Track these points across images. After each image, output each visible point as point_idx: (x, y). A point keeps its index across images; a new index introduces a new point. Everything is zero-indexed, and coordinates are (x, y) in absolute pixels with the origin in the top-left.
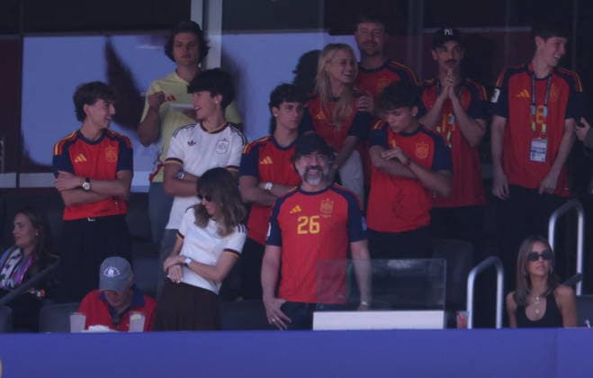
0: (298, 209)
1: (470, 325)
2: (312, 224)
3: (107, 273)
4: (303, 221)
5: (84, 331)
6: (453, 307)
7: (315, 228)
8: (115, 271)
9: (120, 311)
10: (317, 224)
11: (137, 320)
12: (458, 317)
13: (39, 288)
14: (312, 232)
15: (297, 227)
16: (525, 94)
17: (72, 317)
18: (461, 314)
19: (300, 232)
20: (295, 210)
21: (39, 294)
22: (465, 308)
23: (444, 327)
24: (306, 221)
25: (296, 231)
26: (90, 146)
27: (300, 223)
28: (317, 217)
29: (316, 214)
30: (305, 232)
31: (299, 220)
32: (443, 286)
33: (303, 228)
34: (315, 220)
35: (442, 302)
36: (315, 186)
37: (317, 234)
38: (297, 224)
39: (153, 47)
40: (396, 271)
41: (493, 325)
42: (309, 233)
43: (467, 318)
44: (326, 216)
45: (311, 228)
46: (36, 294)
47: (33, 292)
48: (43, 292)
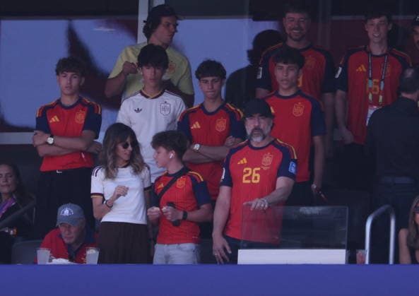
0: (244, 161)
1: (367, 262)
2: (254, 175)
3: (63, 213)
4: (247, 172)
5: (48, 263)
6: (353, 247)
7: (256, 178)
8: (70, 212)
9: (76, 247)
10: (258, 175)
11: (92, 255)
12: (357, 255)
13: (11, 228)
14: (254, 181)
15: (242, 176)
16: (362, 68)
17: (38, 251)
18: (360, 252)
19: (245, 181)
20: (242, 162)
21: (12, 232)
22: (363, 248)
23: (346, 263)
24: (250, 173)
25: (242, 180)
26: (65, 111)
27: (245, 173)
28: (259, 169)
29: (257, 167)
30: (248, 182)
31: (245, 170)
32: (345, 229)
33: (247, 178)
34: (257, 172)
35: (345, 243)
36: (259, 143)
37: (258, 183)
38: (243, 174)
39: (108, 30)
40: (306, 215)
41: (387, 261)
42: (252, 183)
43: (365, 255)
44: (265, 168)
45: (253, 178)
46: (9, 232)
47: (7, 231)
48: (15, 230)
